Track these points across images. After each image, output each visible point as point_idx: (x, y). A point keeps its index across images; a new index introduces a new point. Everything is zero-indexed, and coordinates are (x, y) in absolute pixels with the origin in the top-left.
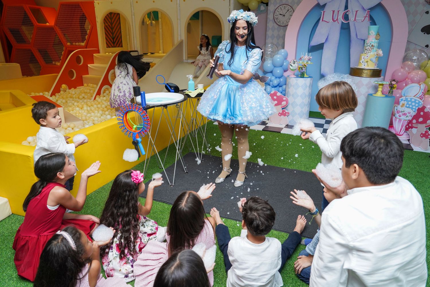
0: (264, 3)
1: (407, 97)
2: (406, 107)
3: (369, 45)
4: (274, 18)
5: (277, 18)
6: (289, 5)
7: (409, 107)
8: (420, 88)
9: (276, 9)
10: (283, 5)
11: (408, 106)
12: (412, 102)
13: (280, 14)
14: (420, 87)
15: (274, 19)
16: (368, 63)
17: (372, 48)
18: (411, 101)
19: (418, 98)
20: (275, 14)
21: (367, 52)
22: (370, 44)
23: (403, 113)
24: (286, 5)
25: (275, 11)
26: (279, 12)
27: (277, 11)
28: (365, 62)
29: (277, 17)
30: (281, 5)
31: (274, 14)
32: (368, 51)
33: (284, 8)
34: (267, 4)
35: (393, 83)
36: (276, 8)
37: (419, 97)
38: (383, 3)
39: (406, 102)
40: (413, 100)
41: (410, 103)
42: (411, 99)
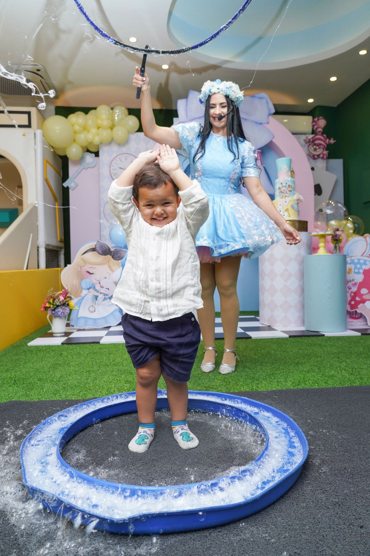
0: (91, 152)
1: (353, 258)
2: (355, 272)
3: (284, 185)
4: (110, 174)
5: (116, 174)
6: (132, 155)
7: (359, 273)
8: (365, 243)
9: (113, 160)
10: (124, 154)
11: (356, 271)
12: (361, 265)
13: (120, 168)
14: (367, 241)
15: (111, 176)
16: (289, 211)
17: (289, 189)
18: (359, 263)
19: (367, 257)
20: (112, 168)
21: (283, 196)
22: (286, 183)
23: (353, 282)
24: (128, 154)
25: (111, 163)
26: (117, 164)
27: (115, 163)
28: (284, 210)
29: (115, 172)
30: (120, 155)
31: (110, 167)
32: (285, 195)
33: (125, 159)
34: (97, 154)
35: (338, 233)
36: (112, 158)
37: (368, 255)
38: (274, 141)
39: (353, 266)
40: (362, 261)
41: (358, 266)
42: (359, 260)
